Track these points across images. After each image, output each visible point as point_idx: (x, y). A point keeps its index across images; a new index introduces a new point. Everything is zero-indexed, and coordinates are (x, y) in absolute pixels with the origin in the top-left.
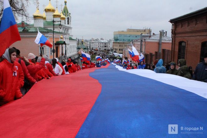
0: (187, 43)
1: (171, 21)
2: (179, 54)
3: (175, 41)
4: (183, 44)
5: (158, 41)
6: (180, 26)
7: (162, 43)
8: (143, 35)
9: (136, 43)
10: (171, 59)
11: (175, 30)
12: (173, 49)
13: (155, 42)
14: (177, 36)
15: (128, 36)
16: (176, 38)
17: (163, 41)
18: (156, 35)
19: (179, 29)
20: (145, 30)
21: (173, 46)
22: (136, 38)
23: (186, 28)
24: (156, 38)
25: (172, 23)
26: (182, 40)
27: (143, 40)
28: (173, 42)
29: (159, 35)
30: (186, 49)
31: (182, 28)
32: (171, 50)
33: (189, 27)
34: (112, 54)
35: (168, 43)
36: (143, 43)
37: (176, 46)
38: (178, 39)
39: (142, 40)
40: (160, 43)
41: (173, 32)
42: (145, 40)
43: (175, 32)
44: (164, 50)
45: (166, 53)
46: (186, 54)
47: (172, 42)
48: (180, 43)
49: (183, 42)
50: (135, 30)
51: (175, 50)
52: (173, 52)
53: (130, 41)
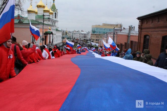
0: (150, 37)
1: (139, 18)
2: (144, 45)
3: (141, 35)
4: (147, 37)
5: (127, 34)
6: (146, 23)
7: (131, 35)
8: (115, 29)
9: (109, 35)
10: (137, 49)
11: (141, 26)
12: (139, 41)
13: (125, 35)
14: (143, 30)
15: (103, 30)
16: (142, 32)
17: (131, 34)
18: (126, 29)
19: (145, 25)
20: (117, 25)
21: (139, 38)
22: (110, 31)
23: (150, 24)
24: (126, 32)
25: (139, 20)
27: (116, 33)
29: (129, 29)
30: (150, 41)
32: (137, 41)
33: (153, 23)
34: (90, 43)
35: (135, 36)
36: (115, 36)
37: (141, 38)
38: (144, 33)
39: (114, 33)
40: (129, 36)
41: (140, 27)
42: (117, 33)
44: (132, 42)
45: (134, 44)
46: (149, 46)
47: (139, 35)
48: (145, 36)
49: (147, 35)
50: (109, 25)
51: (141, 42)
52: (139, 43)
53: (105, 34)
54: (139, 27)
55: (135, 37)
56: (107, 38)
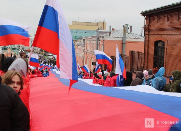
0: (165, 44)
1: (144, 14)
2: (155, 58)
3: (148, 41)
4: (160, 45)
5: (121, 40)
6: (156, 20)
9: (89, 42)
10: (144, 64)
11: (149, 25)
12: (146, 52)
13: (117, 41)
14: (151, 33)
15: (74, 32)
16: (151, 36)
18: (117, 31)
19: (155, 24)
20: (98, 23)
22: (86, 35)
23: (164, 23)
24: (118, 36)
25: (144, 16)
26: (158, 39)
27: (101, 38)
28: (147, 42)
29: (123, 31)
30: (165, 50)
31: (159, 23)
32: (143, 52)
33: (169, 22)
34: (51, 57)
35: (138, 42)
36: (100, 43)
37: (150, 47)
38: (154, 38)
39: (99, 38)
40: (124, 43)
41: (147, 28)
42: (103, 37)
43: (148, 28)
44: (132, 53)
45: (136, 56)
46: (165, 58)
47: (145, 41)
48: (156, 43)
49: (160, 41)
50: (83, 23)
51: (150, 53)
52: (146, 55)
53: (77, 39)
54: (145, 28)
55: (133, 44)
56: (84, 47)
